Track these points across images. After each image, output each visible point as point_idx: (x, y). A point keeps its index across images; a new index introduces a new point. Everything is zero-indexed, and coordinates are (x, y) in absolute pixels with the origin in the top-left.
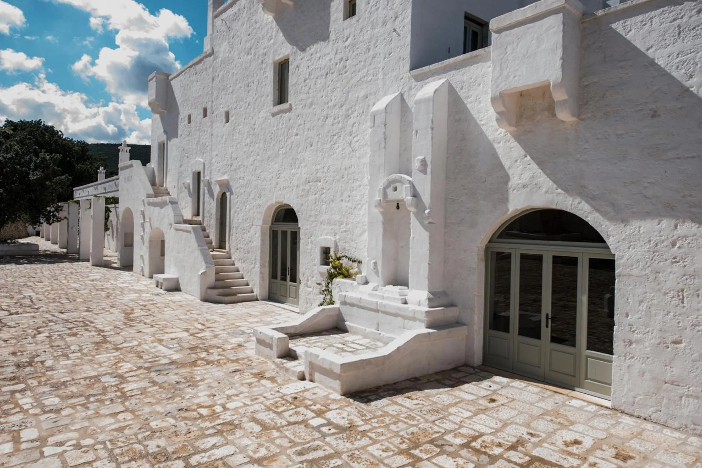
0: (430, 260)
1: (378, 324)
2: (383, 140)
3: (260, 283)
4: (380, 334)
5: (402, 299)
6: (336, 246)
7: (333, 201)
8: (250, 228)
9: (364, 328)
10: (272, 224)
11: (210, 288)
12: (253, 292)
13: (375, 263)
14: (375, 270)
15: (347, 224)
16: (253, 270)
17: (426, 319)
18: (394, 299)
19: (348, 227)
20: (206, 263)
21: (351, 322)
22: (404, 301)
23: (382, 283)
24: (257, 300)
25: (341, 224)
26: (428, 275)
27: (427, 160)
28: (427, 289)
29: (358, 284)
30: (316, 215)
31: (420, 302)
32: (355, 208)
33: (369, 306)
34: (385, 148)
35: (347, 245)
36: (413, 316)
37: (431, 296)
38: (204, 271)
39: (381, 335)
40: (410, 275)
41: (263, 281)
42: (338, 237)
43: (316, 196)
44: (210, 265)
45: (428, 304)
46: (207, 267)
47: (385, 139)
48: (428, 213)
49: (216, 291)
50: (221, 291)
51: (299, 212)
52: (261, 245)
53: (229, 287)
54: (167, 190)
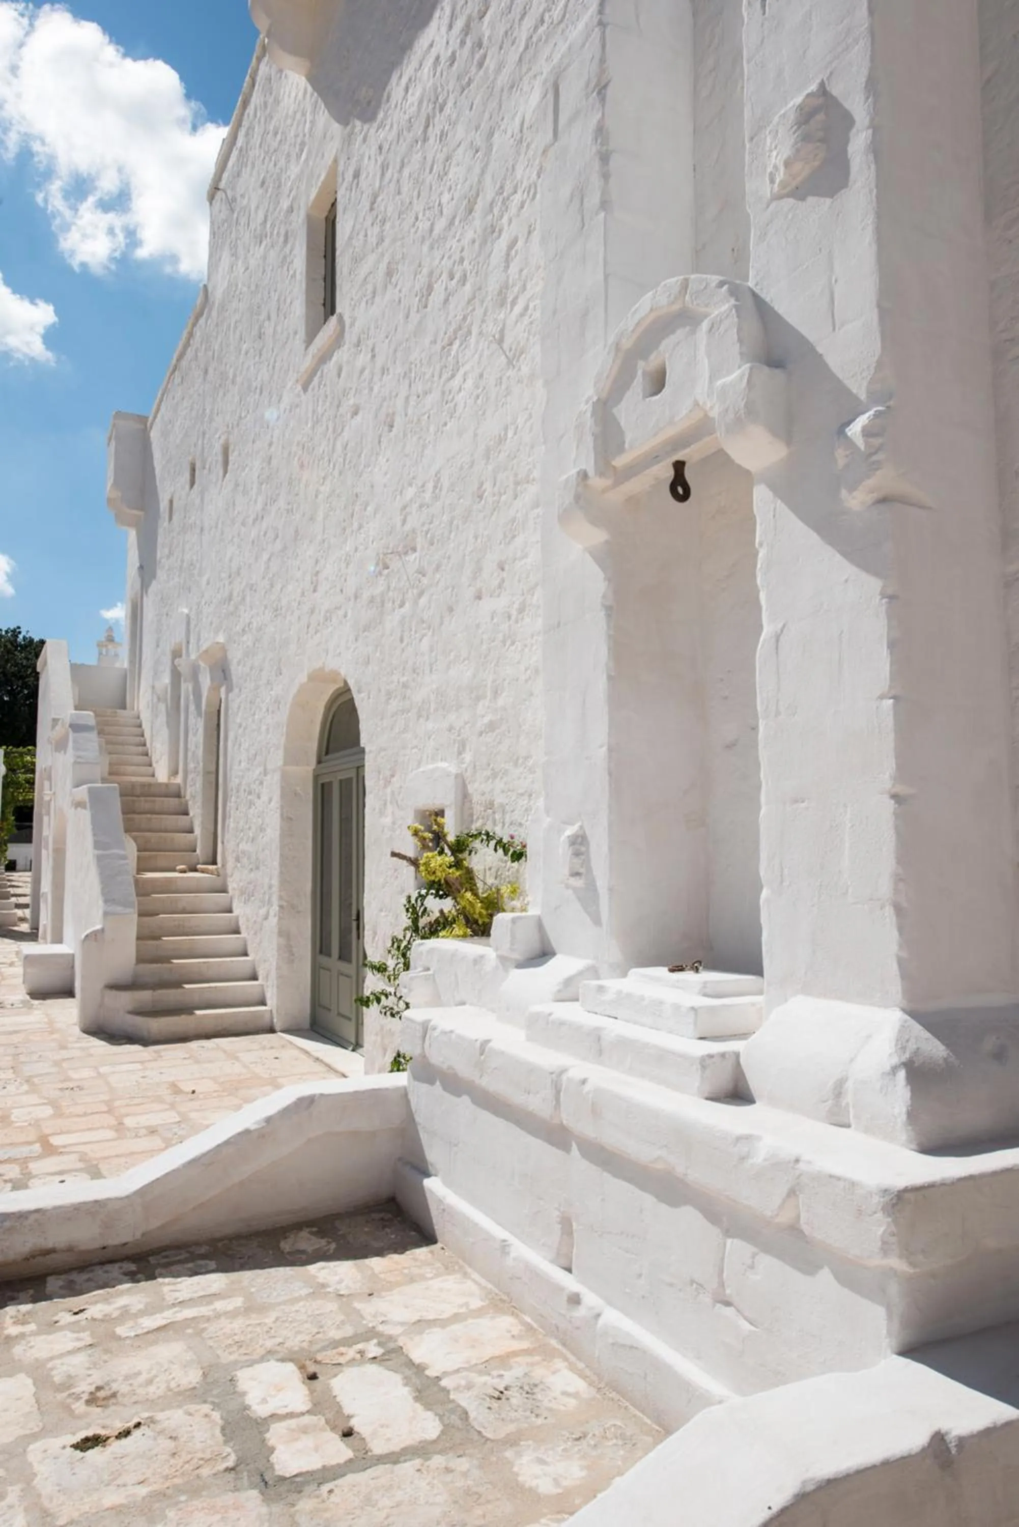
0: (903, 771)
1: (566, 1224)
2: (597, 165)
3: (278, 968)
4: (575, 1300)
5: (705, 1061)
6: (465, 797)
7: (451, 610)
8: (261, 783)
9: (500, 1233)
10: (319, 762)
11: (115, 987)
12: (263, 1003)
13: (579, 843)
14: (578, 883)
15: (496, 693)
16: (266, 923)
17: (896, 1263)
18: (662, 1057)
19: (500, 702)
20: (106, 901)
21: (448, 1183)
22: (723, 1079)
23: (614, 952)
24: (272, 1030)
25: (478, 699)
26: (898, 879)
27: (836, 90)
28: (895, 988)
29: (502, 959)
30: (405, 686)
31: (839, 1090)
32: (521, 610)
33: (518, 1098)
34: (605, 205)
35: (499, 785)
36: (785, 1218)
37: (935, 1049)
38: (98, 927)
39: (581, 1312)
40: (765, 894)
41: (291, 961)
42: (468, 757)
43: (403, 610)
44: (119, 909)
45: (912, 1116)
46: (106, 914)
47: (605, 158)
48: (867, 433)
49: (126, 999)
50: (145, 996)
51: (359, 692)
52: (282, 836)
53: (177, 984)
54: (138, 717)
